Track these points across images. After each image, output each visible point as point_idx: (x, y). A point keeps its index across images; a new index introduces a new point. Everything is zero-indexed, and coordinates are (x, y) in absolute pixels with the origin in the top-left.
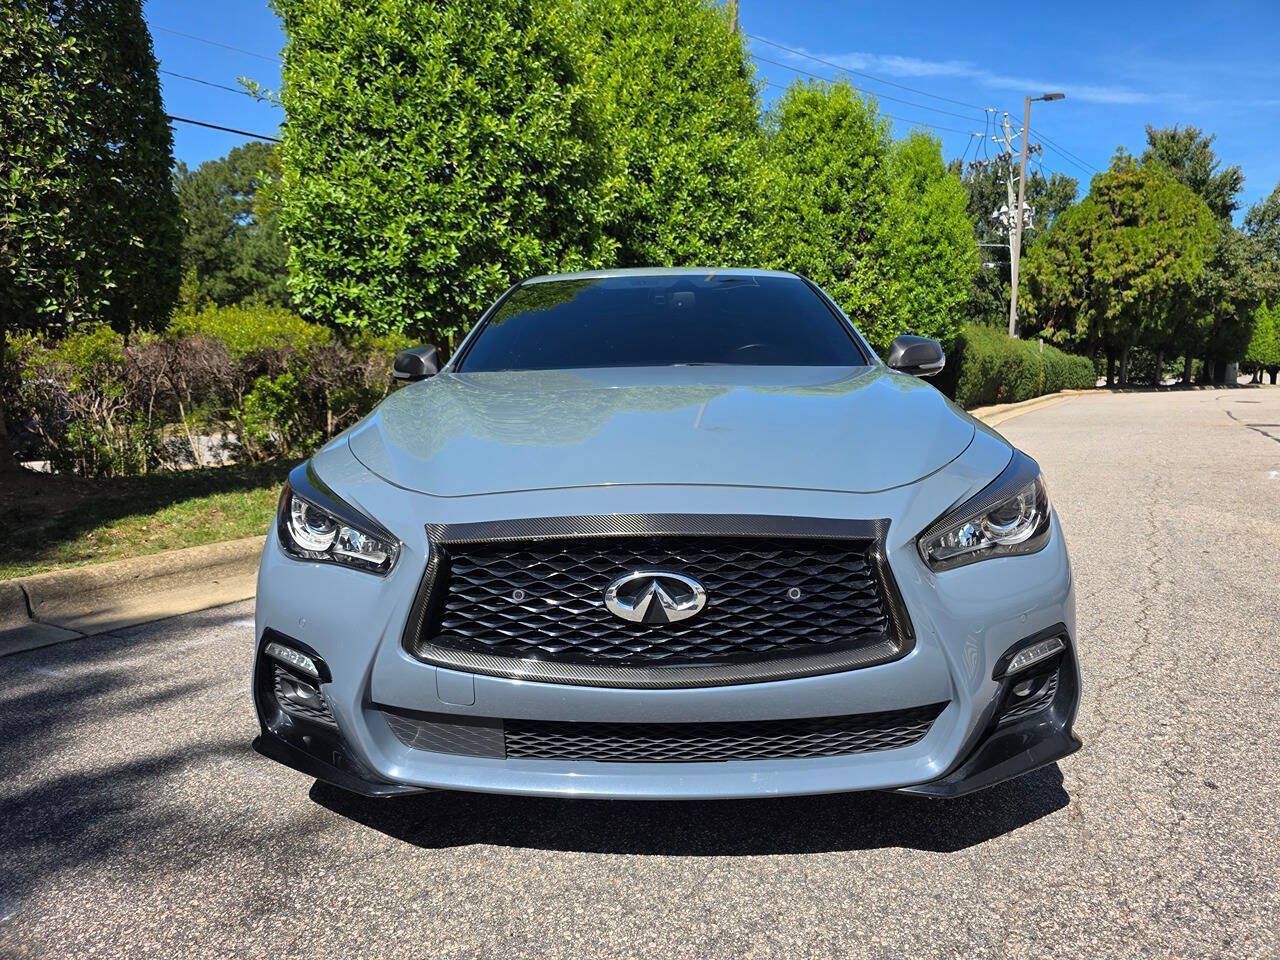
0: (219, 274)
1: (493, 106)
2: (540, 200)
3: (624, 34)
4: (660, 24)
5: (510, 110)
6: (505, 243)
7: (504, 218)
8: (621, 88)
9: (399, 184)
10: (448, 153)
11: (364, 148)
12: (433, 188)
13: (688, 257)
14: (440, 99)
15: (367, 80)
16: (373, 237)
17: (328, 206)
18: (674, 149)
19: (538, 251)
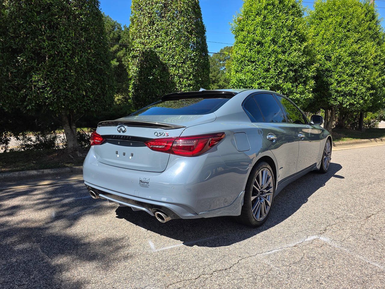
0: (215, 84)
1: (281, 52)
2: (292, 73)
3: (327, 18)
4: (338, 14)
5: (286, 52)
6: (282, 85)
7: (282, 79)
8: (324, 34)
9: (257, 73)
10: (269, 65)
11: (250, 65)
12: (265, 73)
13: (342, 81)
14: (268, 52)
15: (252, 50)
16: (250, 86)
17: (240, 80)
18: (340, 50)
19: (290, 87)
